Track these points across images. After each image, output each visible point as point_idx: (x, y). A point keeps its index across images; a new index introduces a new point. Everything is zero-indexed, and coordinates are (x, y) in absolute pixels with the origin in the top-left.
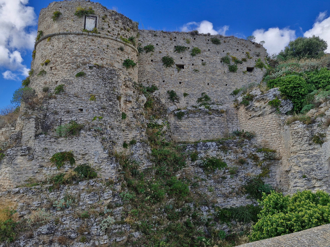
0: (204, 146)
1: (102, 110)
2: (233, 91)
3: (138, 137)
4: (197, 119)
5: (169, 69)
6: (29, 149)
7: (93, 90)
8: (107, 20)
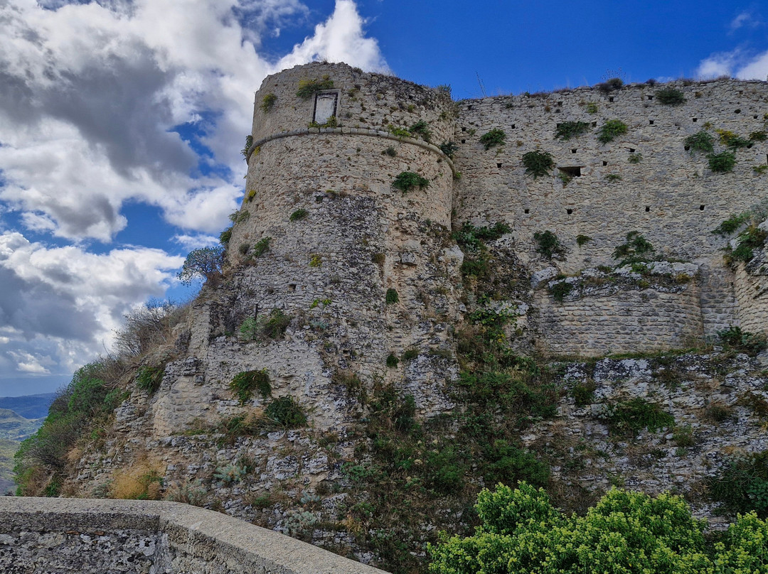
0: (612, 367)
1: (332, 286)
2: (721, 222)
3: (424, 344)
4: (605, 299)
5: (541, 181)
6: (197, 364)
7: (319, 245)
8: (359, 95)
